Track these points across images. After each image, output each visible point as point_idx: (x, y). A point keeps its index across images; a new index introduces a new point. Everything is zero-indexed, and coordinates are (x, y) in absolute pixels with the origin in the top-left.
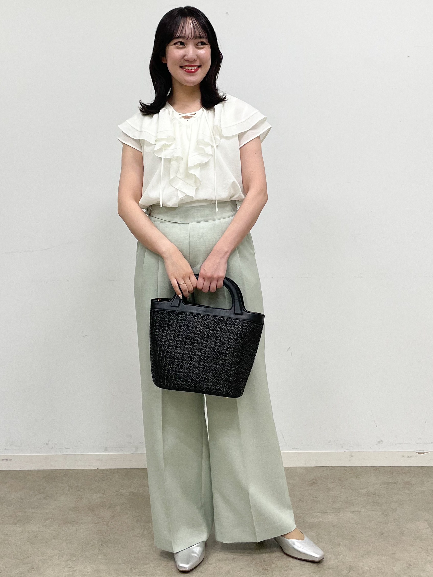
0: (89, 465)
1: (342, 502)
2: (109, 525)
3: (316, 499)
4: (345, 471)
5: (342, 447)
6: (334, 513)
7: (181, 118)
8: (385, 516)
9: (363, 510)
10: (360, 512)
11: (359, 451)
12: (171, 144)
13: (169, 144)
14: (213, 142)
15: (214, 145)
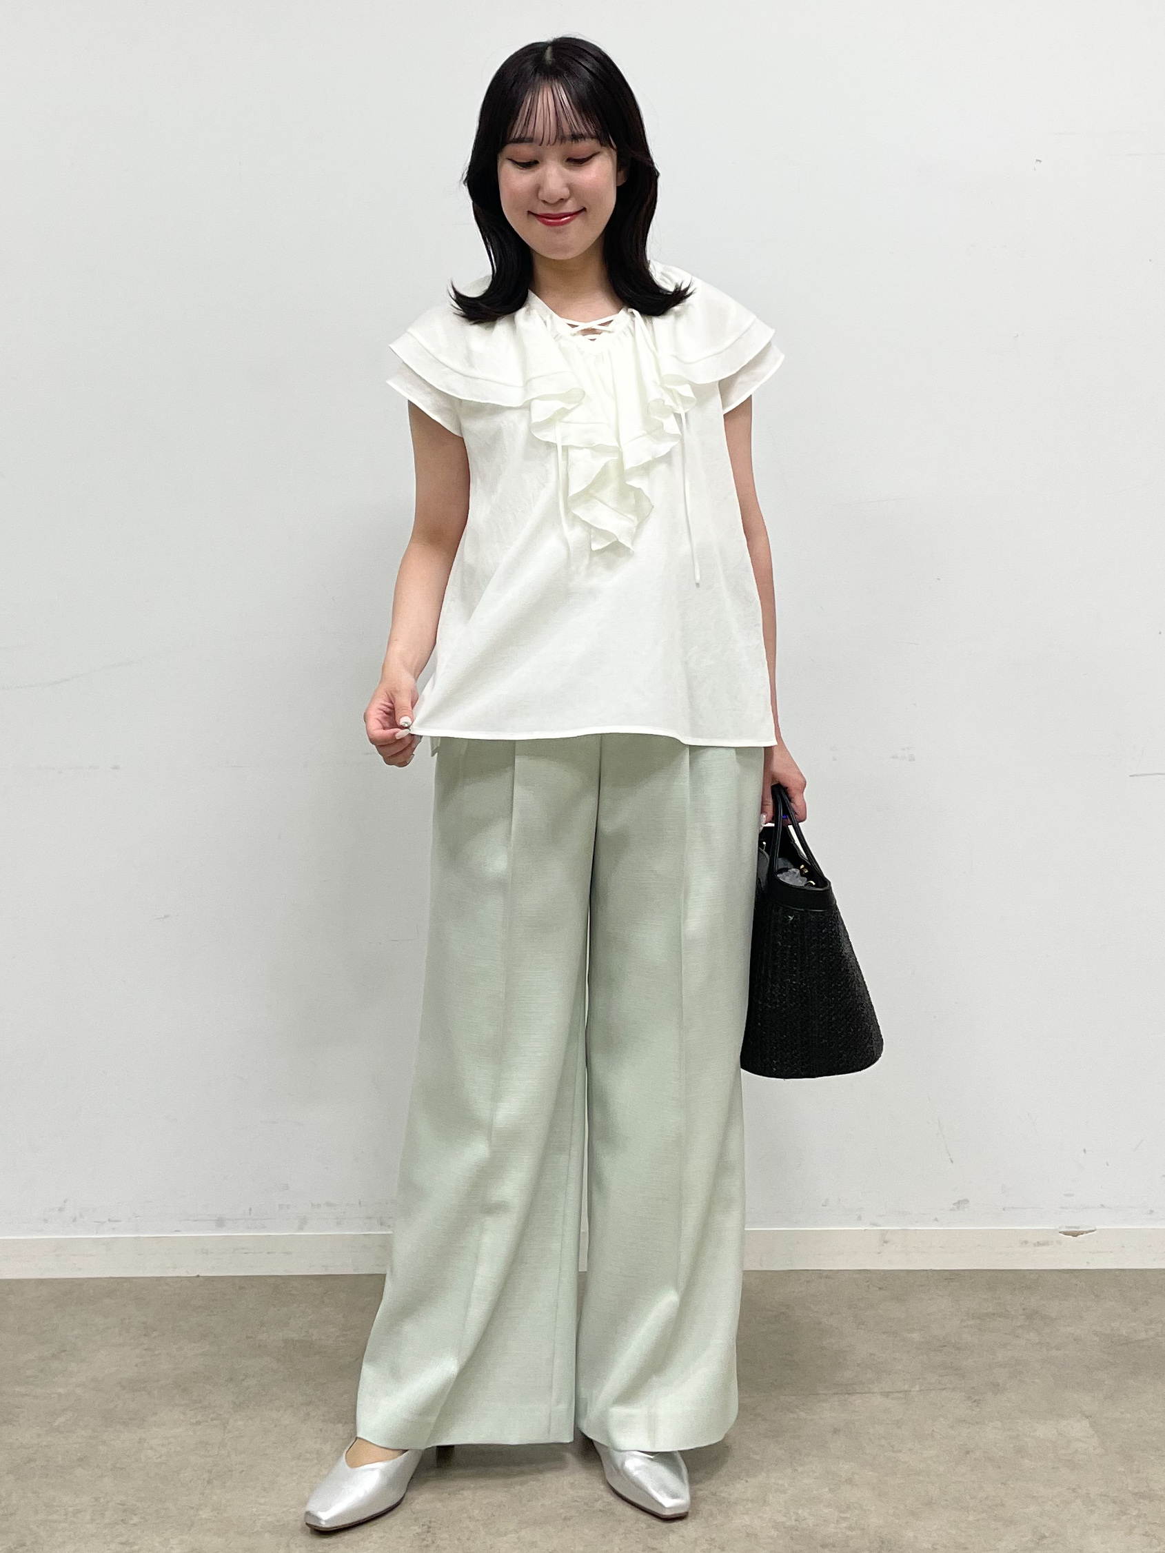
0: (175, 1267)
1: (858, 1366)
2: (228, 1427)
4: (867, 1282)
5: (860, 1218)
6: (836, 1396)
7: (574, 335)
8: (975, 1403)
9: (917, 1388)
10: (906, 1391)
11: (904, 1228)
12: (572, 409)
13: (569, 408)
14: (677, 405)
15: (681, 411)
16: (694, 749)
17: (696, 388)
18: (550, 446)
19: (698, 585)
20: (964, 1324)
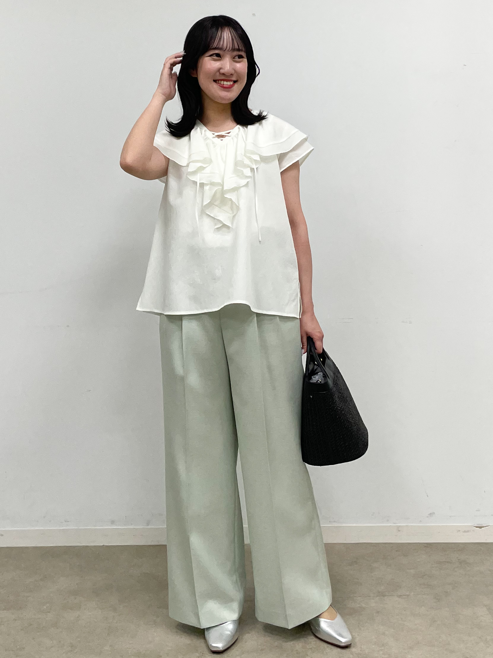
0: (93, 542)
1: (387, 584)
4: (391, 548)
5: (388, 520)
6: (378, 597)
7: (214, 137)
8: (438, 600)
9: (412, 594)
10: (408, 595)
11: (407, 525)
12: (207, 167)
13: (205, 166)
14: (253, 164)
15: (255, 167)
16: (258, 315)
17: (262, 158)
18: (195, 183)
19: (260, 242)
20: (433, 566)
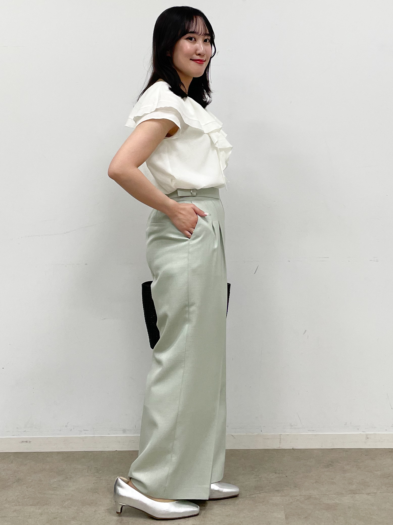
0: (107, 447)
1: (358, 483)
3: (333, 481)
4: (361, 453)
5: (358, 429)
6: (350, 494)
